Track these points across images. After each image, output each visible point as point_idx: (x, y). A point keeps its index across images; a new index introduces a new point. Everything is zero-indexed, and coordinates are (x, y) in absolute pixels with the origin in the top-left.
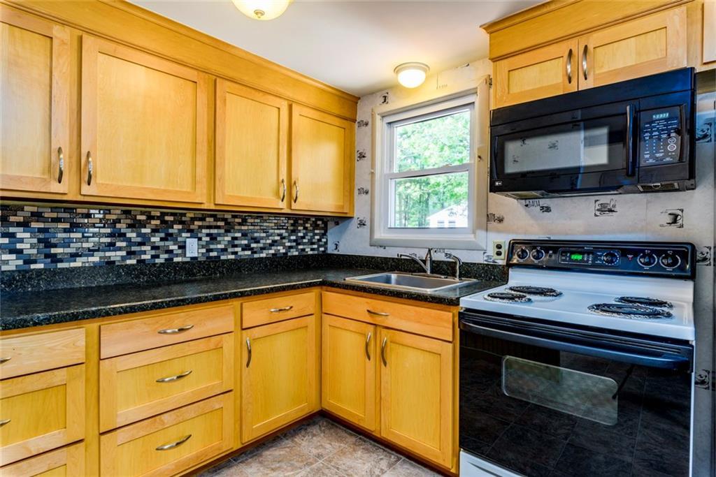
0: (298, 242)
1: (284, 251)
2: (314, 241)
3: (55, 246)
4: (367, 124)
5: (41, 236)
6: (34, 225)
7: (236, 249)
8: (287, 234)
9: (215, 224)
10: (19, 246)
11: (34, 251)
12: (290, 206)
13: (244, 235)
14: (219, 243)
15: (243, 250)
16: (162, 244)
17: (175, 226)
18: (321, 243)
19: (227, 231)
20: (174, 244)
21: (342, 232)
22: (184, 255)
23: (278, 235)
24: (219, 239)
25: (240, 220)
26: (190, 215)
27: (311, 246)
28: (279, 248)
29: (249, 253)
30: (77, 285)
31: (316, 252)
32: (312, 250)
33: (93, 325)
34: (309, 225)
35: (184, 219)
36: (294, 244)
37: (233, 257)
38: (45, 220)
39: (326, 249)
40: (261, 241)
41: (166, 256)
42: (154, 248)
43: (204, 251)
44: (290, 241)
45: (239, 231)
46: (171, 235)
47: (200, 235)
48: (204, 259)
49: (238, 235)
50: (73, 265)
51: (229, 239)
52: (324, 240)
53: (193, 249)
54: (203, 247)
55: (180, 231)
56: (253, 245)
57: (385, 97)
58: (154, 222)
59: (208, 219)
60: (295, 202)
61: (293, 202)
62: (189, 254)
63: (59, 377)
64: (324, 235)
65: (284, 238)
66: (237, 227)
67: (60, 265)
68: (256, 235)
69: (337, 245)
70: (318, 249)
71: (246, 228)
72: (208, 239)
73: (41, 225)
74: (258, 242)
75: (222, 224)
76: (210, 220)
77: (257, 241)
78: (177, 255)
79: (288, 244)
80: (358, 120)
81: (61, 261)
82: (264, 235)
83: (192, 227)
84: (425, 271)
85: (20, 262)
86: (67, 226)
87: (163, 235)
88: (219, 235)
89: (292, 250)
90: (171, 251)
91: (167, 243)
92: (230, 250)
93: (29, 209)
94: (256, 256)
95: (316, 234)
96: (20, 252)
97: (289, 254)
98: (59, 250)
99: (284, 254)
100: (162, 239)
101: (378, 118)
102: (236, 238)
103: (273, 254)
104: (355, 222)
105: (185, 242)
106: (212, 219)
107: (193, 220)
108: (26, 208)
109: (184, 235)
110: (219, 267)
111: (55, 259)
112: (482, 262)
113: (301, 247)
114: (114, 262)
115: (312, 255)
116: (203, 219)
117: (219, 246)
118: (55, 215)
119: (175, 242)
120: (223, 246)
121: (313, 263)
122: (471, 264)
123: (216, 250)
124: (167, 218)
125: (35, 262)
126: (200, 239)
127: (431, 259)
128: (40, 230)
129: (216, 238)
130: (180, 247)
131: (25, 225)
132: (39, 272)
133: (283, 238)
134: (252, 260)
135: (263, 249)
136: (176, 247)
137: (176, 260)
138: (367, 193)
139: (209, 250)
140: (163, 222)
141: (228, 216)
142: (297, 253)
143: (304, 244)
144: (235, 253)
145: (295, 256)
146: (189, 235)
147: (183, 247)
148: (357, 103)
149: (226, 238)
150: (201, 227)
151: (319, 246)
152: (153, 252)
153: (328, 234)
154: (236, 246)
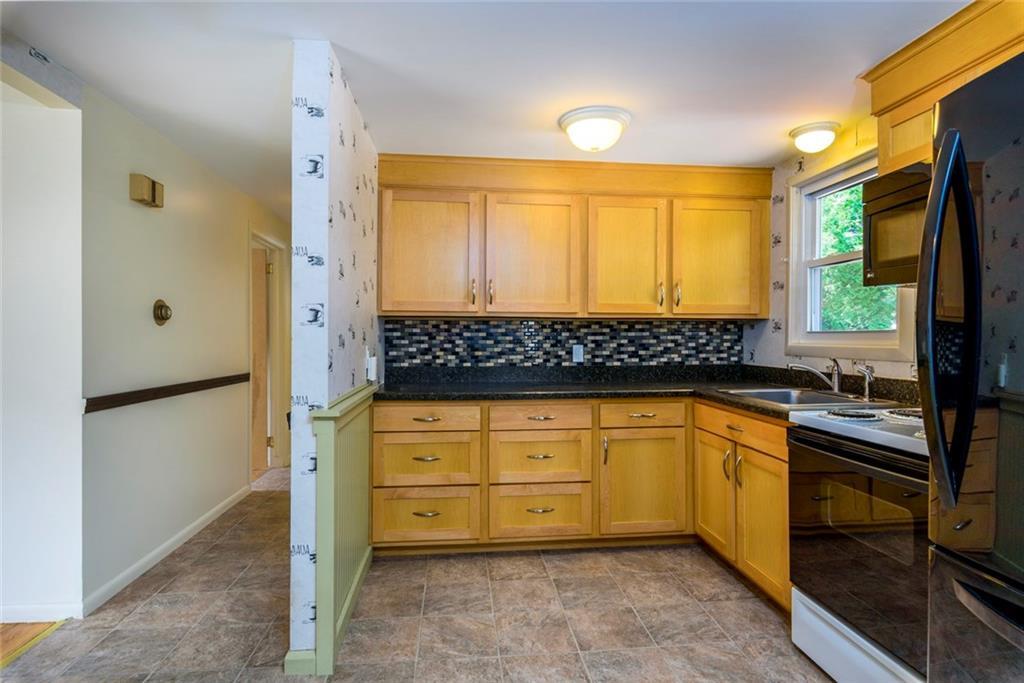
0: (698, 350)
1: (680, 360)
2: (722, 348)
3: (477, 350)
4: (782, 200)
5: (469, 342)
6: (466, 334)
7: (622, 356)
8: (683, 341)
9: (600, 331)
10: (457, 350)
11: (465, 353)
12: (671, 310)
13: (631, 341)
14: (605, 349)
15: (630, 357)
16: (552, 349)
17: (564, 334)
18: (732, 352)
19: (613, 338)
20: (563, 350)
21: (757, 338)
22: (571, 360)
23: (672, 341)
24: (604, 345)
25: (626, 327)
26: (576, 323)
27: (718, 355)
28: (673, 356)
29: (637, 360)
30: (491, 380)
31: (725, 362)
32: (718, 359)
33: (486, 404)
34: (715, 330)
35: (570, 327)
36: (693, 352)
37: (618, 364)
38: (472, 331)
39: (741, 359)
40: (651, 348)
41: (555, 361)
42: (547, 353)
43: (589, 357)
44: (687, 348)
45: (625, 338)
46: (560, 342)
47: (585, 342)
48: (590, 364)
49: (625, 341)
50: (488, 365)
51: (615, 345)
52: (738, 348)
53: (579, 355)
54: (589, 353)
55: (568, 338)
56: (641, 352)
57: (800, 163)
58: (545, 330)
59: (593, 326)
60: (677, 305)
61: (675, 306)
62: (576, 360)
63: (466, 437)
64: (739, 340)
65: (680, 345)
66: (623, 334)
67: (481, 365)
68: (644, 341)
69: (752, 354)
70: (728, 358)
71: (633, 334)
72: (593, 345)
73: (469, 334)
74: (647, 349)
75: (607, 330)
76: (595, 327)
77: (645, 347)
78: (565, 360)
79: (684, 352)
80: (773, 196)
81: (481, 361)
82: (655, 341)
83: (578, 334)
84: (831, 388)
85: (457, 361)
86: (484, 334)
87: (552, 342)
88: (605, 341)
89: (690, 359)
90: (560, 356)
91: (555, 349)
92: (616, 357)
93: (462, 323)
94: (644, 364)
95: (726, 341)
96: (456, 354)
97: (687, 363)
98: (480, 353)
99: (679, 363)
100: (552, 346)
101: (793, 191)
102: (622, 345)
103: (665, 363)
104: (770, 325)
105: (572, 348)
106: (597, 327)
107: (580, 327)
108: (461, 323)
109: (571, 341)
110: (604, 373)
111: (477, 359)
112: (909, 379)
113: (704, 355)
114: (515, 364)
115: (717, 365)
116: (588, 327)
117: (605, 353)
118: (476, 327)
119: (563, 349)
120: (608, 353)
121: (719, 375)
122: (894, 380)
123: (602, 356)
124: (556, 327)
125: (465, 361)
126: (585, 345)
127: (839, 373)
128: (469, 338)
129: (601, 345)
130: (567, 353)
131: (460, 335)
132: (467, 368)
133: (677, 344)
134: (639, 369)
135: (652, 357)
136: (563, 353)
137: (564, 364)
138: (782, 287)
139: (594, 357)
140: (554, 330)
141: (614, 323)
142: (697, 363)
143: (708, 352)
144: (622, 360)
145: (695, 366)
146: (575, 341)
147: (570, 353)
148: (771, 175)
149: (611, 345)
150: (587, 334)
151: (730, 356)
152: (545, 357)
153: (743, 340)
154: (623, 353)
